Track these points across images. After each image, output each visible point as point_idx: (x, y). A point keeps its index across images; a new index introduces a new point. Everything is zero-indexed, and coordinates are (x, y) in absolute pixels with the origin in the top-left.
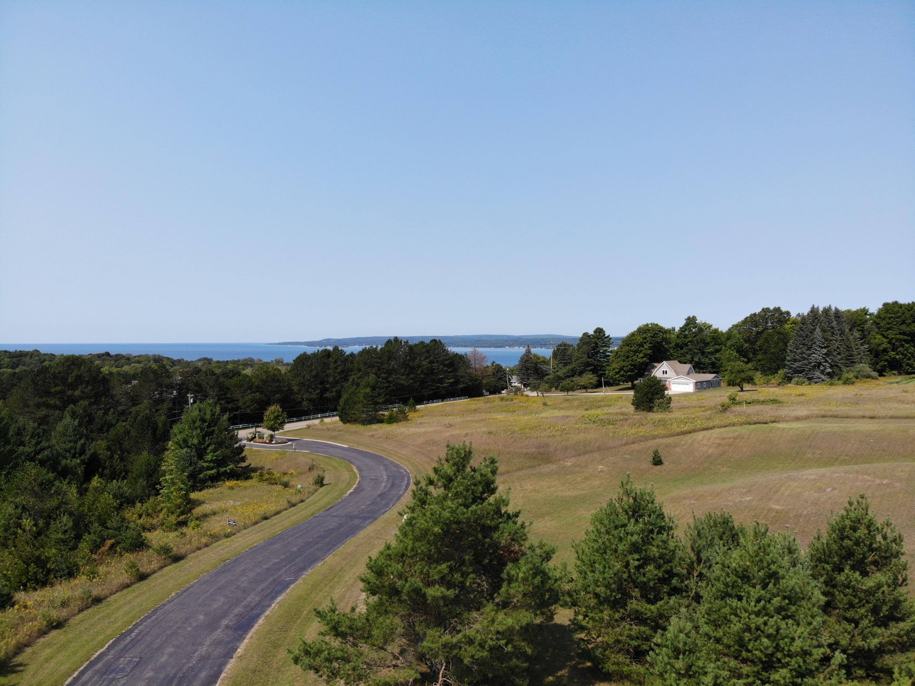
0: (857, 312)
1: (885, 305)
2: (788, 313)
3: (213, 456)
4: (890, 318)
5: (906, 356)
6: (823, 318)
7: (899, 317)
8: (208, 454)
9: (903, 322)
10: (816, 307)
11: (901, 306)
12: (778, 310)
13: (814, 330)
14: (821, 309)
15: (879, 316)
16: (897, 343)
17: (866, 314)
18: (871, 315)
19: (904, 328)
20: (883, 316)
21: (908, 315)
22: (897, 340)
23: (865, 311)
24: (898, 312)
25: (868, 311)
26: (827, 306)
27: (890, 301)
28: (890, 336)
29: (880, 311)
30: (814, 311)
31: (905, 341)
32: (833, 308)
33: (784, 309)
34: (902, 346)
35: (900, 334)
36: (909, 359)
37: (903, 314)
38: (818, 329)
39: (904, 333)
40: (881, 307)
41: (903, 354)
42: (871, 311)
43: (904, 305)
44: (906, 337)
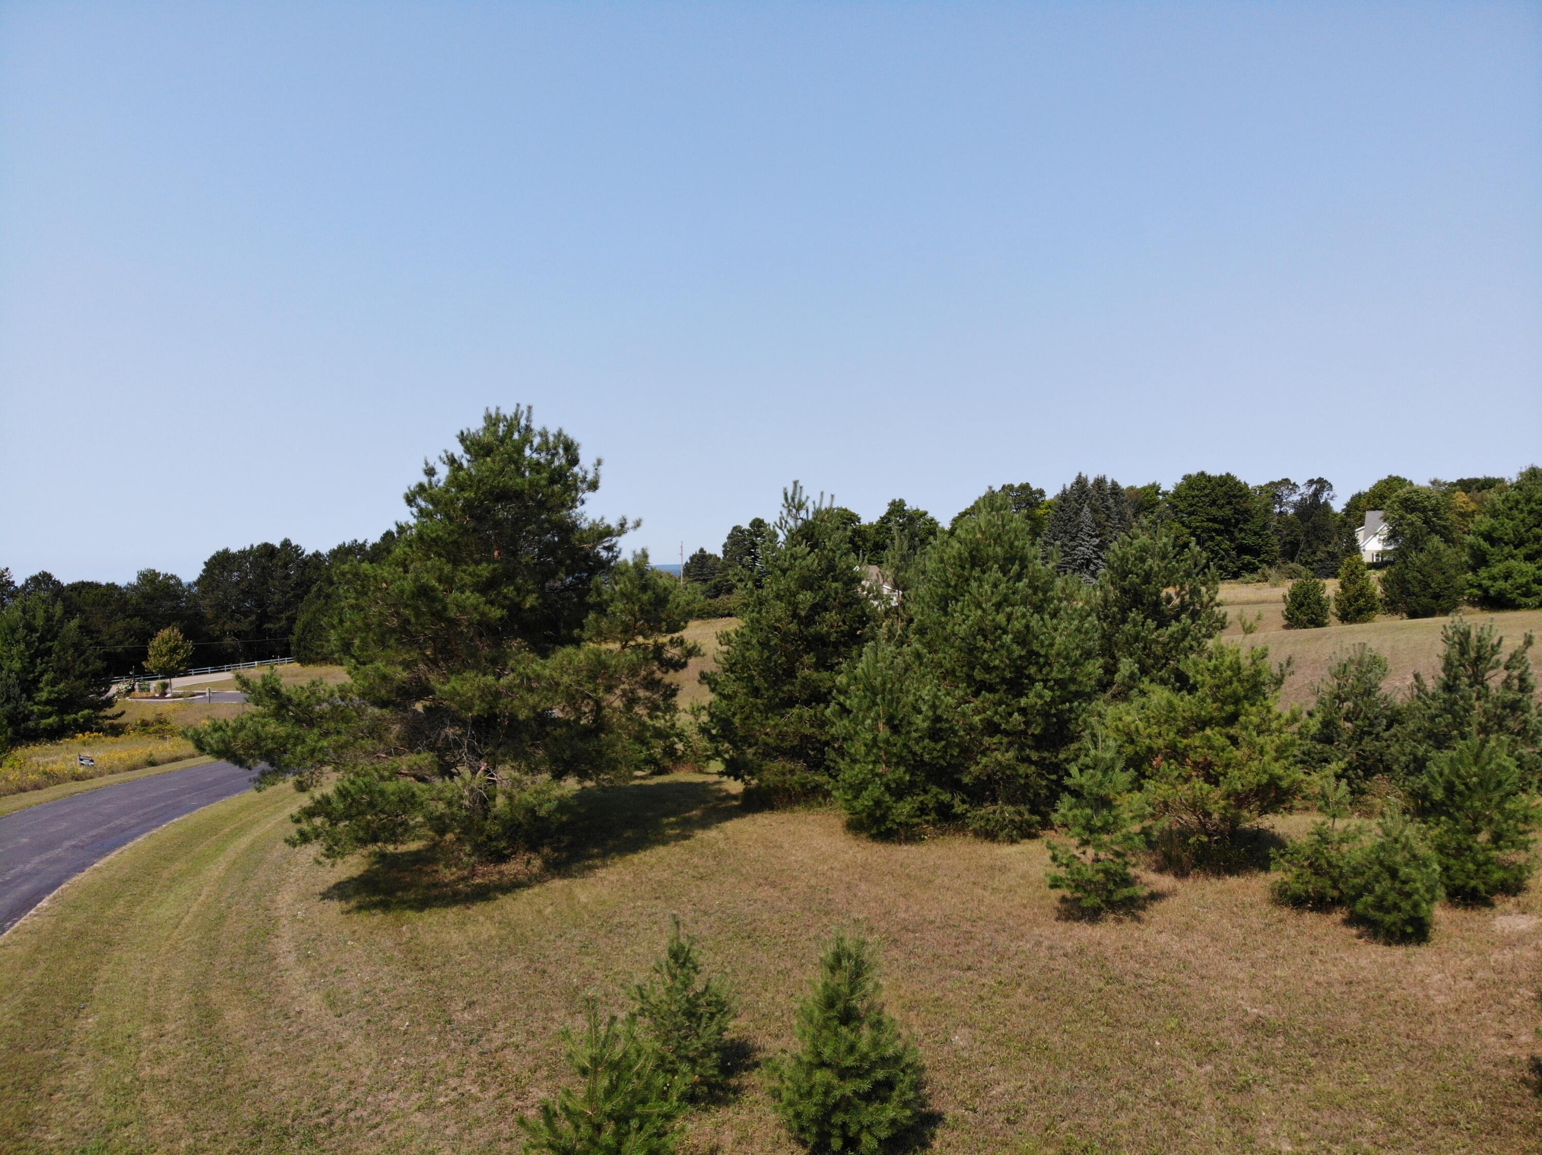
0: (1144, 489)
1: (1187, 478)
2: (1041, 493)
3: (50, 693)
4: (1193, 497)
5: (1217, 554)
6: (1094, 492)
7: (1207, 496)
8: (42, 690)
9: (1213, 503)
10: (1083, 475)
11: (1209, 479)
12: (1025, 487)
13: (1081, 510)
14: (1091, 481)
15: (1177, 494)
16: (1204, 535)
17: (1157, 493)
18: (1165, 494)
19: (1214, 511)
21: (1219, 491)
22: (1204, 530)
23: (1155, 488)
24: (1205, 488)
25: (1159, 488)
26: (1101, 475)
27: (1194, 472)
28: (1193, 525)
29: (1178, 488)
30: (1080, 482)
31: (1215, 530)
32: (1109, 481)
33: (1034, 487)
34: (1212, 539)
35: (1209, 520)
36: (1222, 559)
37: (1213, 489)
38: (1086, 509)
39: (1214, 520)
40: (1179, 481)
41: (1212, 551)
42: (1163, 488)
43: (1215, 478)
44: (1216, 526)
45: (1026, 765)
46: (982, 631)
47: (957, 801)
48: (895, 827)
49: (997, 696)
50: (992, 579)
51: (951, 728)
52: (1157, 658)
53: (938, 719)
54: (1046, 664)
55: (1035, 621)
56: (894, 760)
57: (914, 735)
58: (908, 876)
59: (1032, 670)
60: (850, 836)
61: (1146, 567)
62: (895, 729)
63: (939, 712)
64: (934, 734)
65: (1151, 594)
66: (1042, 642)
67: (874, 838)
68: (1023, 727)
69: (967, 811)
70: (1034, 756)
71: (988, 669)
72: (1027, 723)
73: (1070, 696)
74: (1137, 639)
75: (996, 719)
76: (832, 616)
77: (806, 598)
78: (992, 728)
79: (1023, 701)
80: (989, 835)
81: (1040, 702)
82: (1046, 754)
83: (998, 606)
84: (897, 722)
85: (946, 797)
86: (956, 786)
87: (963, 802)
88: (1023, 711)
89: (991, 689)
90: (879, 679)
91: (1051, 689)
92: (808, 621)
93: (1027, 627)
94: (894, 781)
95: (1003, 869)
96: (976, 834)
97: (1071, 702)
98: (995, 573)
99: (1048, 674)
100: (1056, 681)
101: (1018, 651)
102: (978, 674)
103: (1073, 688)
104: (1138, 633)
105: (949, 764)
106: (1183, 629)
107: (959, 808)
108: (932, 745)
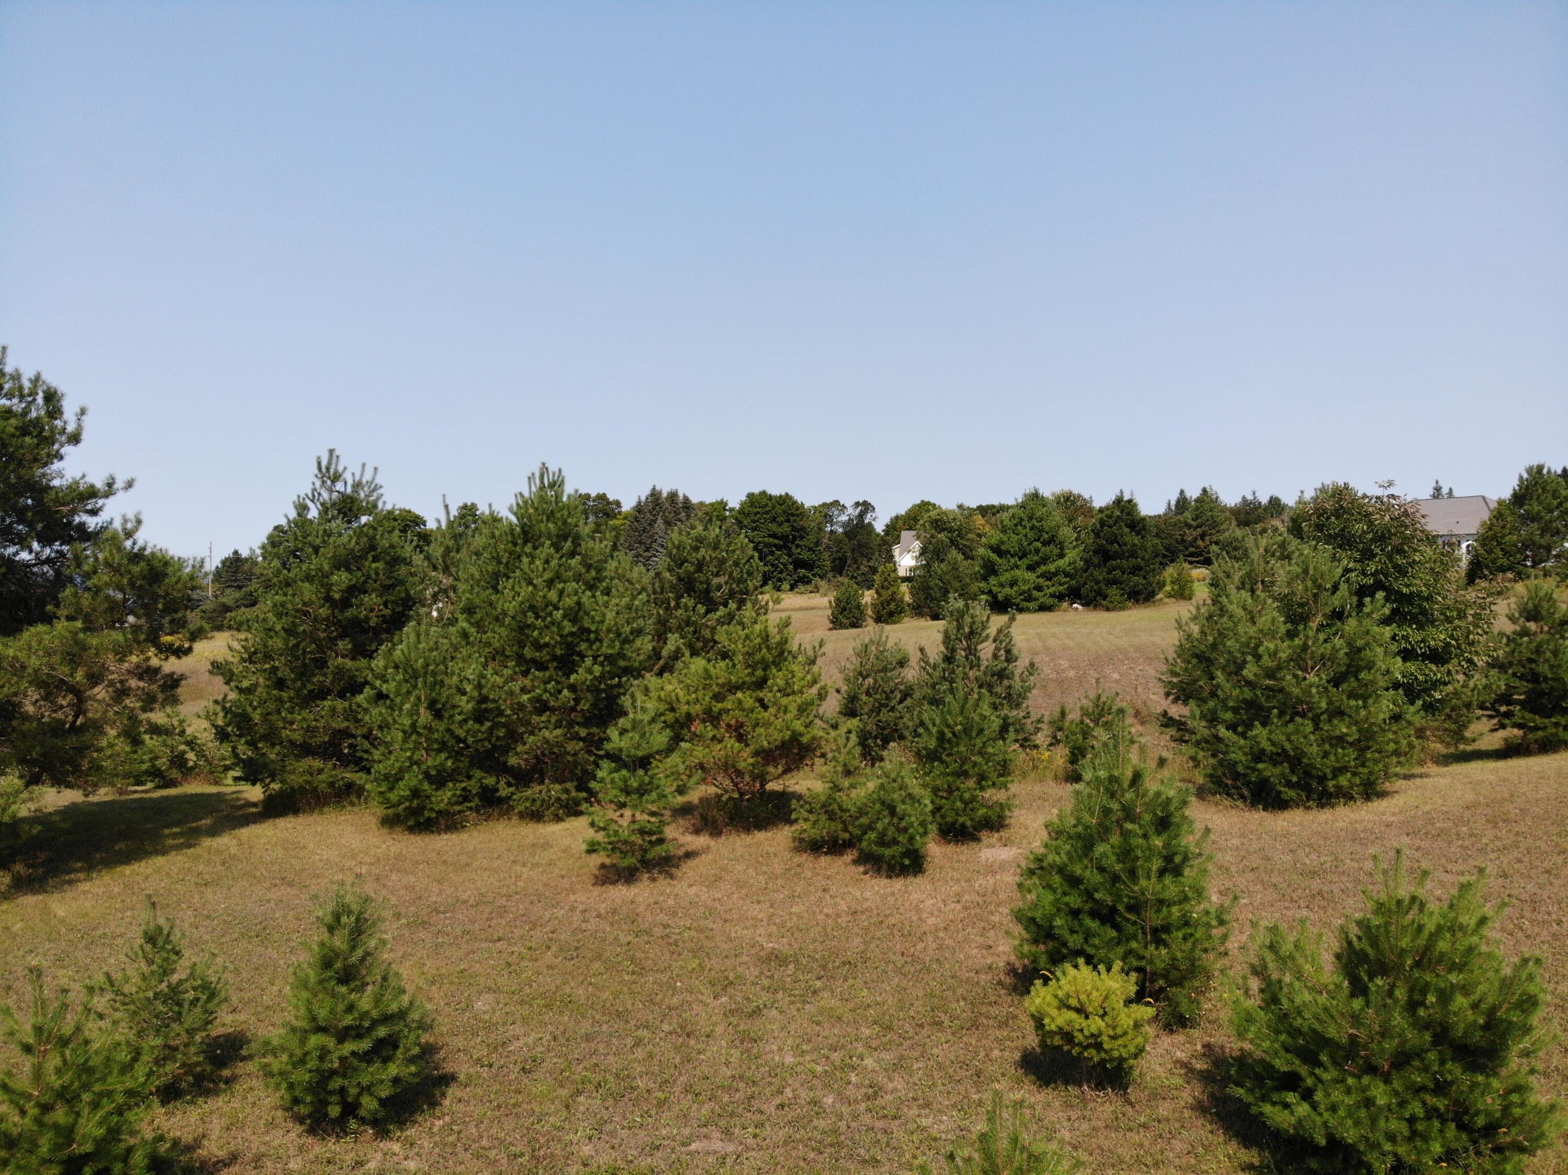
0: (712, 504)
1: (750, 496)
2: (618, 504)
4: (756, 514)
5: (777, 567)
6: (667, 505)
7: (767, 513)
9: (774, 519)
10: (658, 488)
11: (770, 498)
12: (602, 497)
13: (655, 521)
14: (665, 494)
15: (741, 511)
16: (765, 550)
17: (725, 509)
18: (731, 510)
19: (774, 527)
20: (746, 511)
21: (779, 509)
22: (766, 545)
23: (722, 505)
24: (766, 506)
25: (726, 504)
26: (674, 488)
27: (756, 490)
28: (756, 540)
29: (743, 504)
30: (655, 495)
31: (775, 546)
32: (681, 495)
33: (611, 497)
34: (772, 553)
35: (770, 536)
36: (781, 572)
37: (774, 507)
38: (660, 521)
39: (774, 536)
40: (744, 498)
41: (773, 565)
42: (730, 505)
43: (775, 497)
44: (776, 541)
45: (574, 742)
46: (532, 608)
47: (502, 784)
48: (434, 815)
49: (547, 674)
50: (543, 556)
51: (498, 708)
52: (706, 641)
53: (484, 699)
54: (596, 639)
55: (586, 598)
56: (436, 746)
57: (459, 718)
58: (445, 862)
59: (583, 646)
60: (385, 831)
61: (699, 556)
62: (438, 715)
63: (484, 691)
64: (479, 716)
65: (701, 583)
66: (593, 618)
67: (411, 830)
68: (572, 703)
69: (513, 794)
70: (583, 732)
71: (538, 647)
72: (577, 701)
73: (620, 671)
74: (688, 623)
75: (545, 696)
76: (372, 599)
77: (341, 578)
78: (542, 707)
79: (573, 678)
80: (536, 816)
81: (589, 677)
82: (594, 730)
83: (550, 583)
84: (439, 706)
85: (490, 781)
86: (505, 769)
87: (509, 785)
88: (573, 688)
89: (542, 667)
90: (421, 661)
91: (602, 664)
92: (345, 604)
93: (579, 603)
94: (435, 767)
95: (546, 846)
96: (522, 816)
97: (620, 677)
98: (546, 549)
99: (598, 650)
100: (607, 657)
101: (568, 627)
102: (528, 652)
103: (622, 663)
104: (689, 617)
105: (494, 746)
106: (729, 614)
107: (504, 791)
108: (477, 726)
